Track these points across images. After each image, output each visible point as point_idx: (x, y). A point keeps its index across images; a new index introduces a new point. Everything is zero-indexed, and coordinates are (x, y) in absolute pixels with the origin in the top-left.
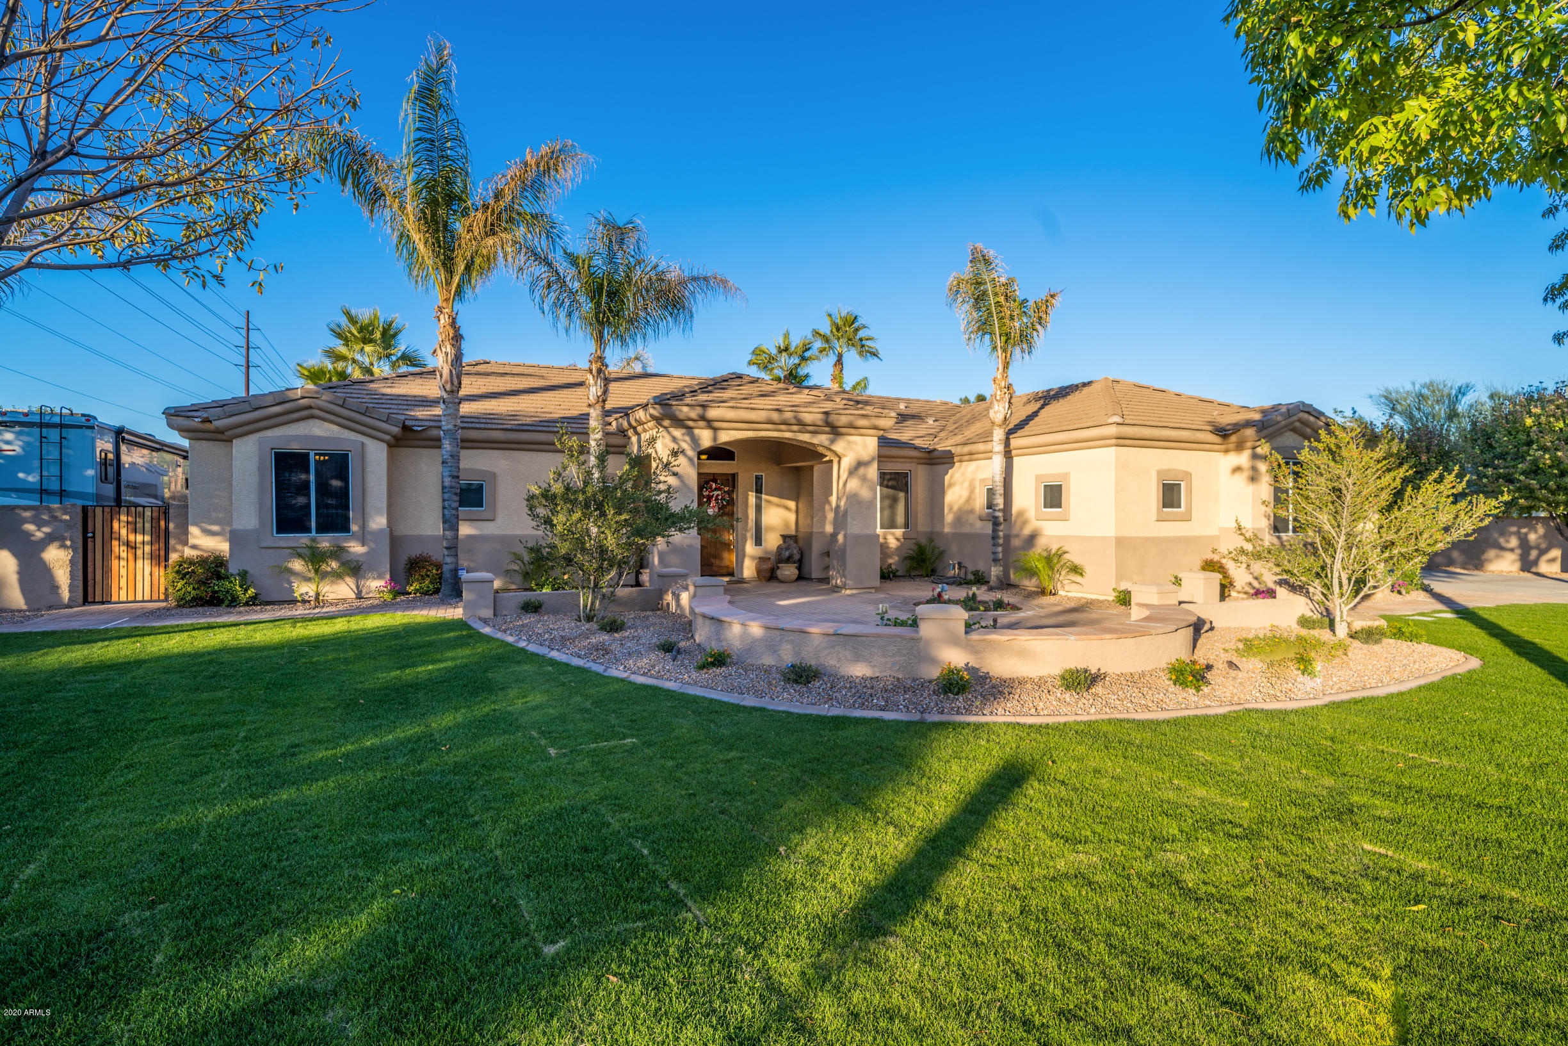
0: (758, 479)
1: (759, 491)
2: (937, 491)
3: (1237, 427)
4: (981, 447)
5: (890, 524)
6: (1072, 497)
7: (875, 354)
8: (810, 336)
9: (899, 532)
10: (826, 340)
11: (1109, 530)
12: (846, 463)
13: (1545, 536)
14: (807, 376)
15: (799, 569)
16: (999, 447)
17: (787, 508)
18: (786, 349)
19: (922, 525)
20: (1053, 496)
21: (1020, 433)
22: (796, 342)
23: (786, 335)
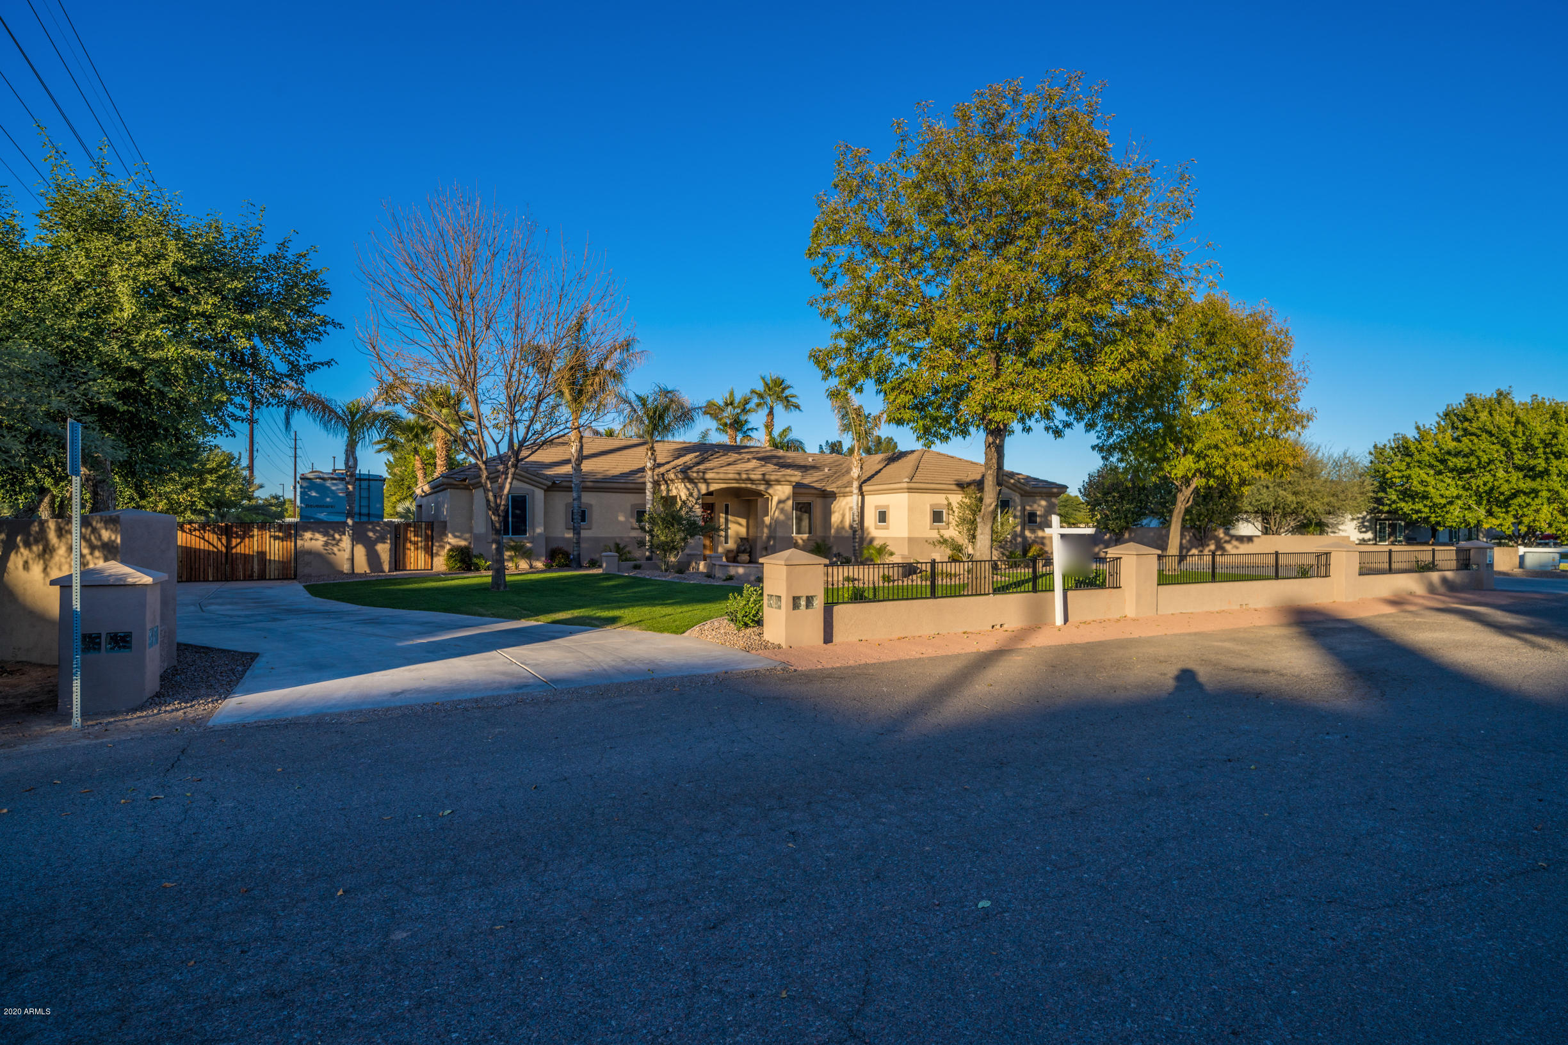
0: (727, 506)
1: (727, 513)
2: (828, 513)
3: (969, 484)
4: (848, 489)
5: (798, 532)
6: (891, 517)
7: (797, 407)
8: (749, 394)
9: (805, 536)
10: (761, 396)
11: (905, 535)
12: (775, 499)
13: (1189, 541)
14: (746, 421)
15: (750, 556)
16: (856, 491)
17: (740, 524)
18: (732, 404)
19: (819, 532)
20: (883, 517)
21: (868, 483)
22: (738, 398)
23: (732, 394)
